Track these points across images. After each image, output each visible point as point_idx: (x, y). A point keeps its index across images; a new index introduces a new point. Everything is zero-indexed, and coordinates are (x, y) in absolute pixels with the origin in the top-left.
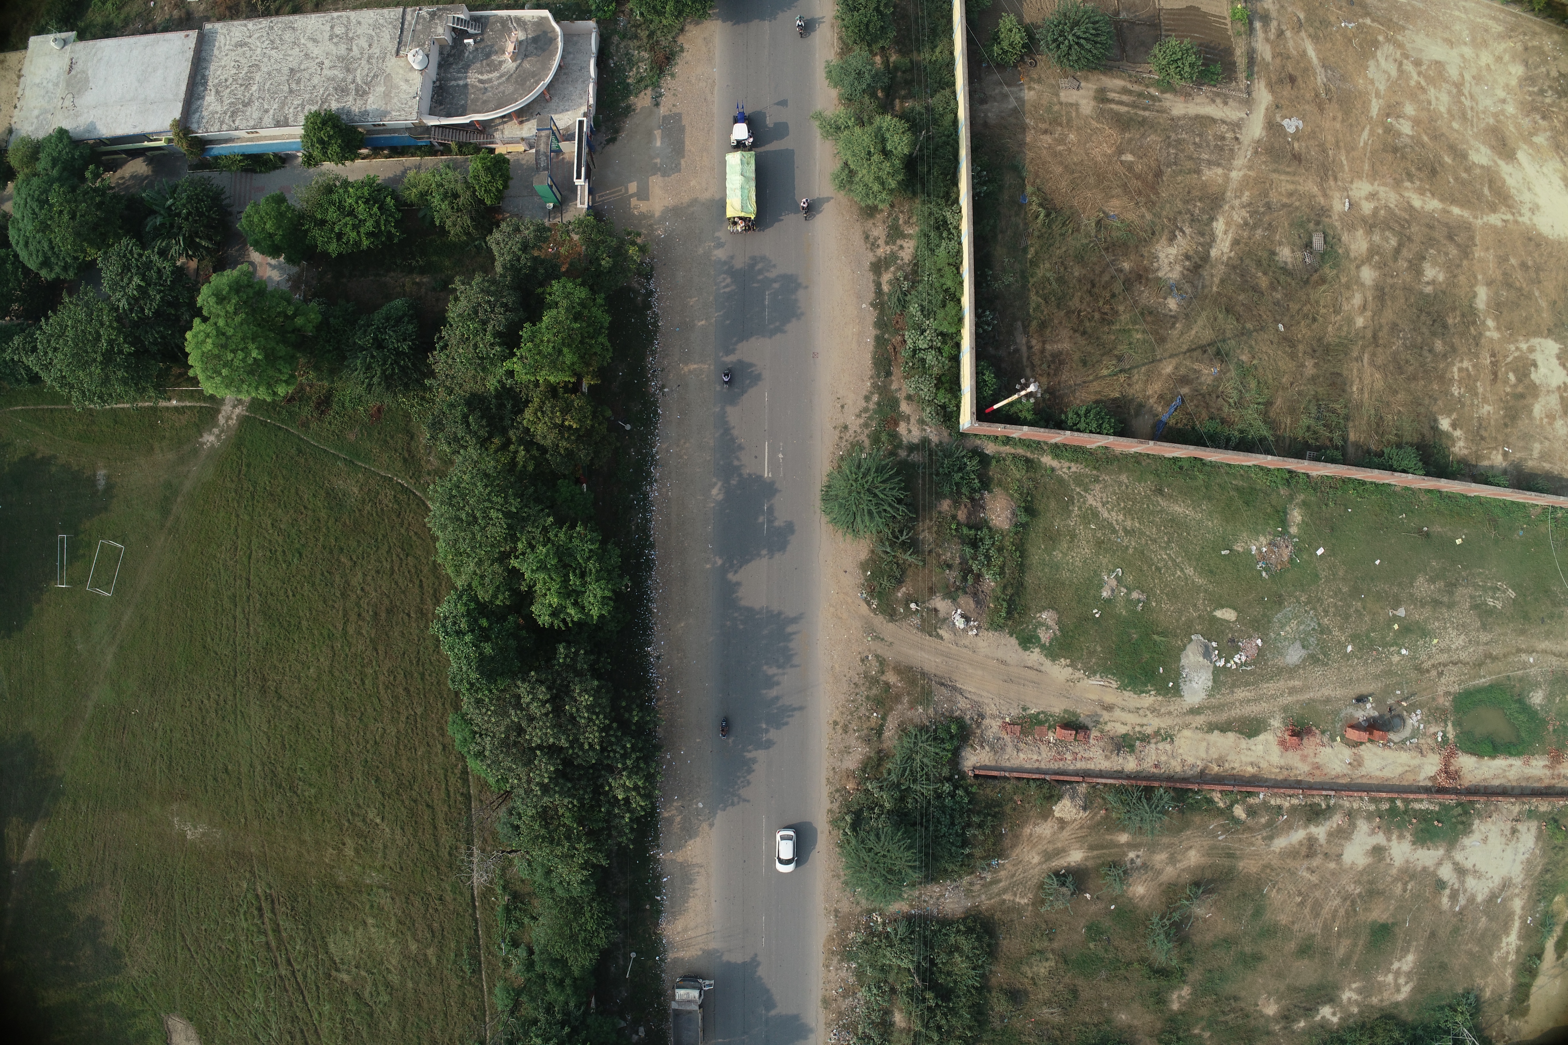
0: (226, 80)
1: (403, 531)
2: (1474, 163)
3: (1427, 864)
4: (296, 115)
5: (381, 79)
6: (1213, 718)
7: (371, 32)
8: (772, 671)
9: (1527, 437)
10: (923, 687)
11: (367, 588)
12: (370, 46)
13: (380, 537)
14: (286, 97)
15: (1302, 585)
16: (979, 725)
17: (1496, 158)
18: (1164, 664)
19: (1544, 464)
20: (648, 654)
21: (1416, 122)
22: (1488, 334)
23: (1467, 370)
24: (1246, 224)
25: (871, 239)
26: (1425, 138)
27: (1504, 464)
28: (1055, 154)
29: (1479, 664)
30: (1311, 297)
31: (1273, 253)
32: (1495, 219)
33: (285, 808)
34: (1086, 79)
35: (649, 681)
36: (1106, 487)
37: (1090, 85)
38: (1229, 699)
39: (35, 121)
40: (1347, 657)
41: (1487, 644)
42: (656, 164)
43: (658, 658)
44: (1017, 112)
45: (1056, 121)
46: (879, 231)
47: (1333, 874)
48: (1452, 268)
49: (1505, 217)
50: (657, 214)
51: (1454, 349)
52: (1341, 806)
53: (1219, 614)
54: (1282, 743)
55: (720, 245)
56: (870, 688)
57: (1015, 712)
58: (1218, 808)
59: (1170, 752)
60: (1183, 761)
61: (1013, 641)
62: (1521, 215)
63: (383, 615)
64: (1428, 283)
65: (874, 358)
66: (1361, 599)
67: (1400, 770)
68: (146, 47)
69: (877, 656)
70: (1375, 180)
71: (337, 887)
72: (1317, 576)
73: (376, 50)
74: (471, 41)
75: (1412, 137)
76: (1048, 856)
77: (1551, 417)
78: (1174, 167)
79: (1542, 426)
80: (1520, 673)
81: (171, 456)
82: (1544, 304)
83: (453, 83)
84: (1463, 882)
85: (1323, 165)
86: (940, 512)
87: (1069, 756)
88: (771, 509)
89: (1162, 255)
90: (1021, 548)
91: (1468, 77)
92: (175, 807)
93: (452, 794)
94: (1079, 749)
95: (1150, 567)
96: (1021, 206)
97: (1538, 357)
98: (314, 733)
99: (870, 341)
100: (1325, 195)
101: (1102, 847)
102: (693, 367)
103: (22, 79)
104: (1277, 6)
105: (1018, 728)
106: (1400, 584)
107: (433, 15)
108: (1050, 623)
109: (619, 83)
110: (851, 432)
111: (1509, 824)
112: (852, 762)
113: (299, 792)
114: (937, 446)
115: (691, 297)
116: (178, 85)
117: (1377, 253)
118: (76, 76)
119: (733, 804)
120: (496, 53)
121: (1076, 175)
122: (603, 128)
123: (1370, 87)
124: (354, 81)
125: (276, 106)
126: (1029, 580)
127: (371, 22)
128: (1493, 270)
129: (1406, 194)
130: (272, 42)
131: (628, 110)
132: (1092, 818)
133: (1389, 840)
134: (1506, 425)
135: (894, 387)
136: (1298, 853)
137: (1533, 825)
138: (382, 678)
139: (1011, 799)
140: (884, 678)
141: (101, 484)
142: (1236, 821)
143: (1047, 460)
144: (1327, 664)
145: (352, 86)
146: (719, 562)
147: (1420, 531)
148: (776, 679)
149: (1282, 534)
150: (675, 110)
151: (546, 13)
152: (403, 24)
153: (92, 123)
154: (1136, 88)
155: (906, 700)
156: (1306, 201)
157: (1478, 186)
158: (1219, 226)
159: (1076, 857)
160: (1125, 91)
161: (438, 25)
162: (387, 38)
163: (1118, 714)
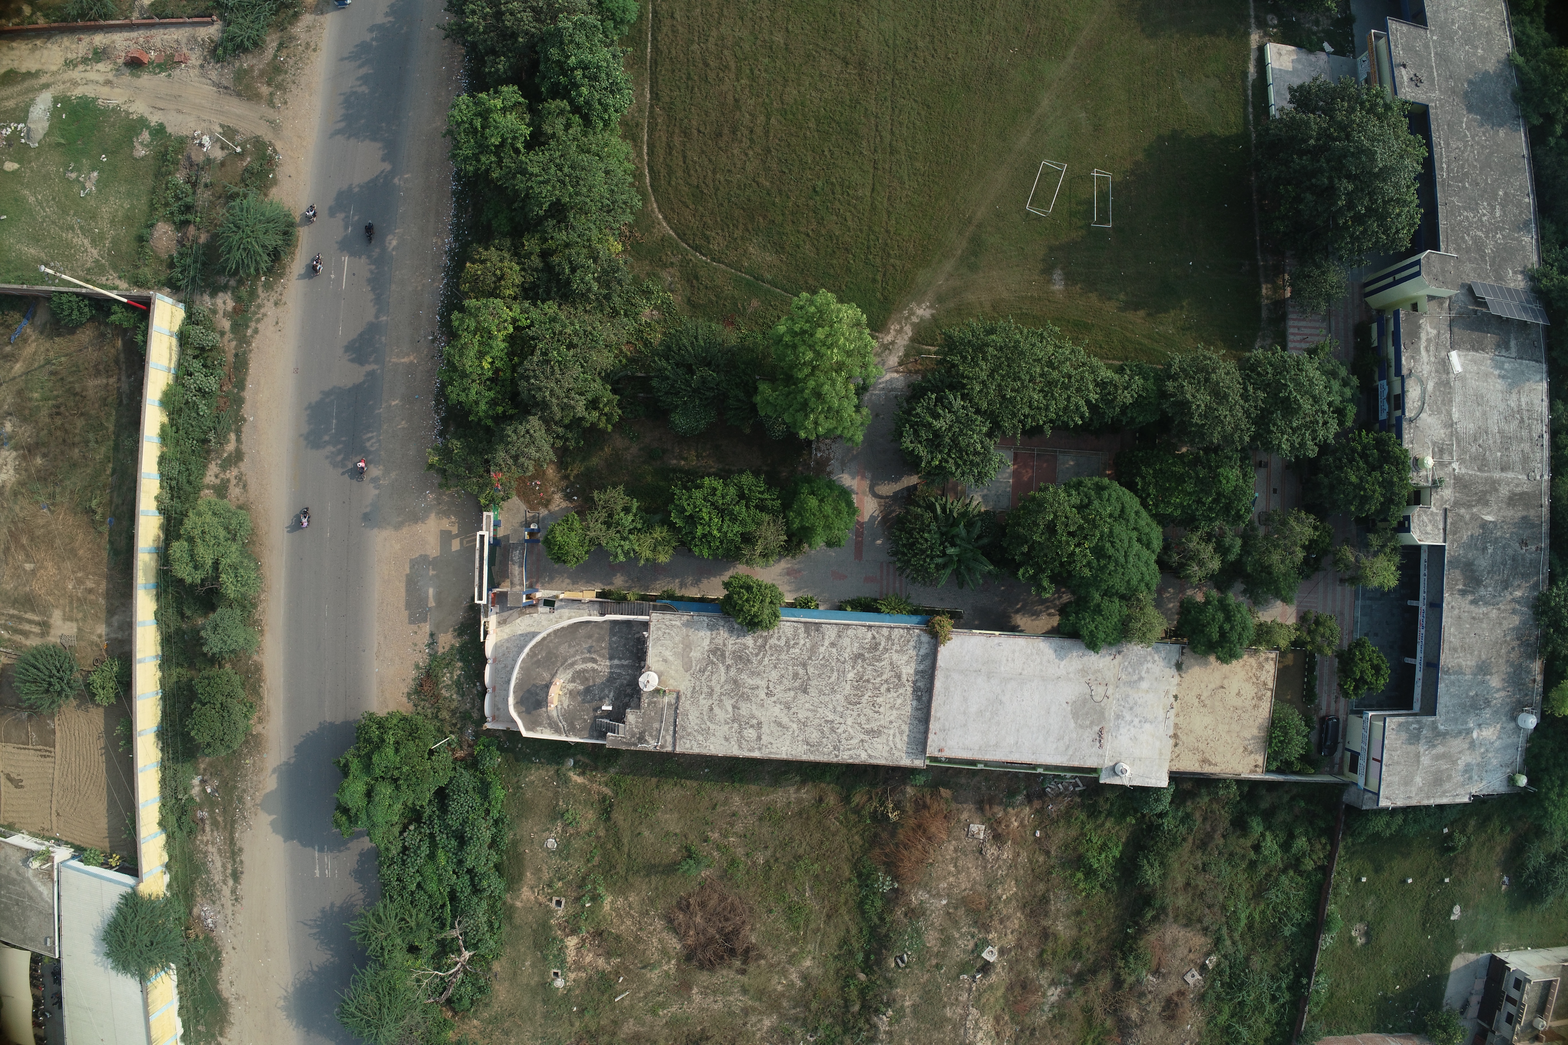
0: (888, 690)
1: (701, 209)
4: (796, 635)
5: (696, 667)
7: (712, 727)
8: (364, 89)
10: (240, 84)
11: (743, 157)
12: (711, 709)
13: (726, 204)
14: (810, 658)
16: (205, 59)
18: (61, 121)
25: (241, 485)
28: (84, 568)
34: (56, 645)
35: (469, 76)
36: (83, 265)
37: (53, 639)
39: (1143, 674)
42: (433, 569)
44: (112, 611)
45: (82, 602)
46: (234, 492)
50: (433, 515)
53: (16, 166)
55: (375, 480)
56: (283, 80)
57: (177, 73)
58: (42, 11)
59: (69, 52)
60: (61, 45)
61: (169, 130)
63: (726, 131)
65: (247, 369)
68: (997, 745)
69: (274, 107)
73: (704, 703)
74: (604, 708)
81: (970, 297)
83: (625, 663)
86: (208, 232)
87: (141, 40)
88: (346, 228)
89: (12, 472)
90: (152, 208)
94: (133, 47)
95: (60, 201)
96: (114, 514)
98: (809, 27)
99: (249, 386)
102: (406, 361)
103: (1171, 733)
107: (642, 739)
108: (139, 147)
109: (468, 662)
110: (272, 301)
112: (307, 20)
115: (403, 428)
116: (947, 689)
118: (1092, 723)
120: (579, 693)
121: (69, 547)
124: (728, 668)
125: (822, 649)
126: (150, 182)
127: (712, 739)
130: (833, 730)
131: (460, 631)
135: (234, 343)
138: (732, 76)
140: (271, 90)
141: (1057, 275)
143: (123, 285)
145: (729, 662)
146: (396, 181)
148: (359, 83)
150: (414, 627)
151: (526, 734)
153: (1062, 659)
154: (18, 638)
155: (256, 73)
160: (26, 634)
161: (637, 727)
162: (692, 717)
163: (101, 79)
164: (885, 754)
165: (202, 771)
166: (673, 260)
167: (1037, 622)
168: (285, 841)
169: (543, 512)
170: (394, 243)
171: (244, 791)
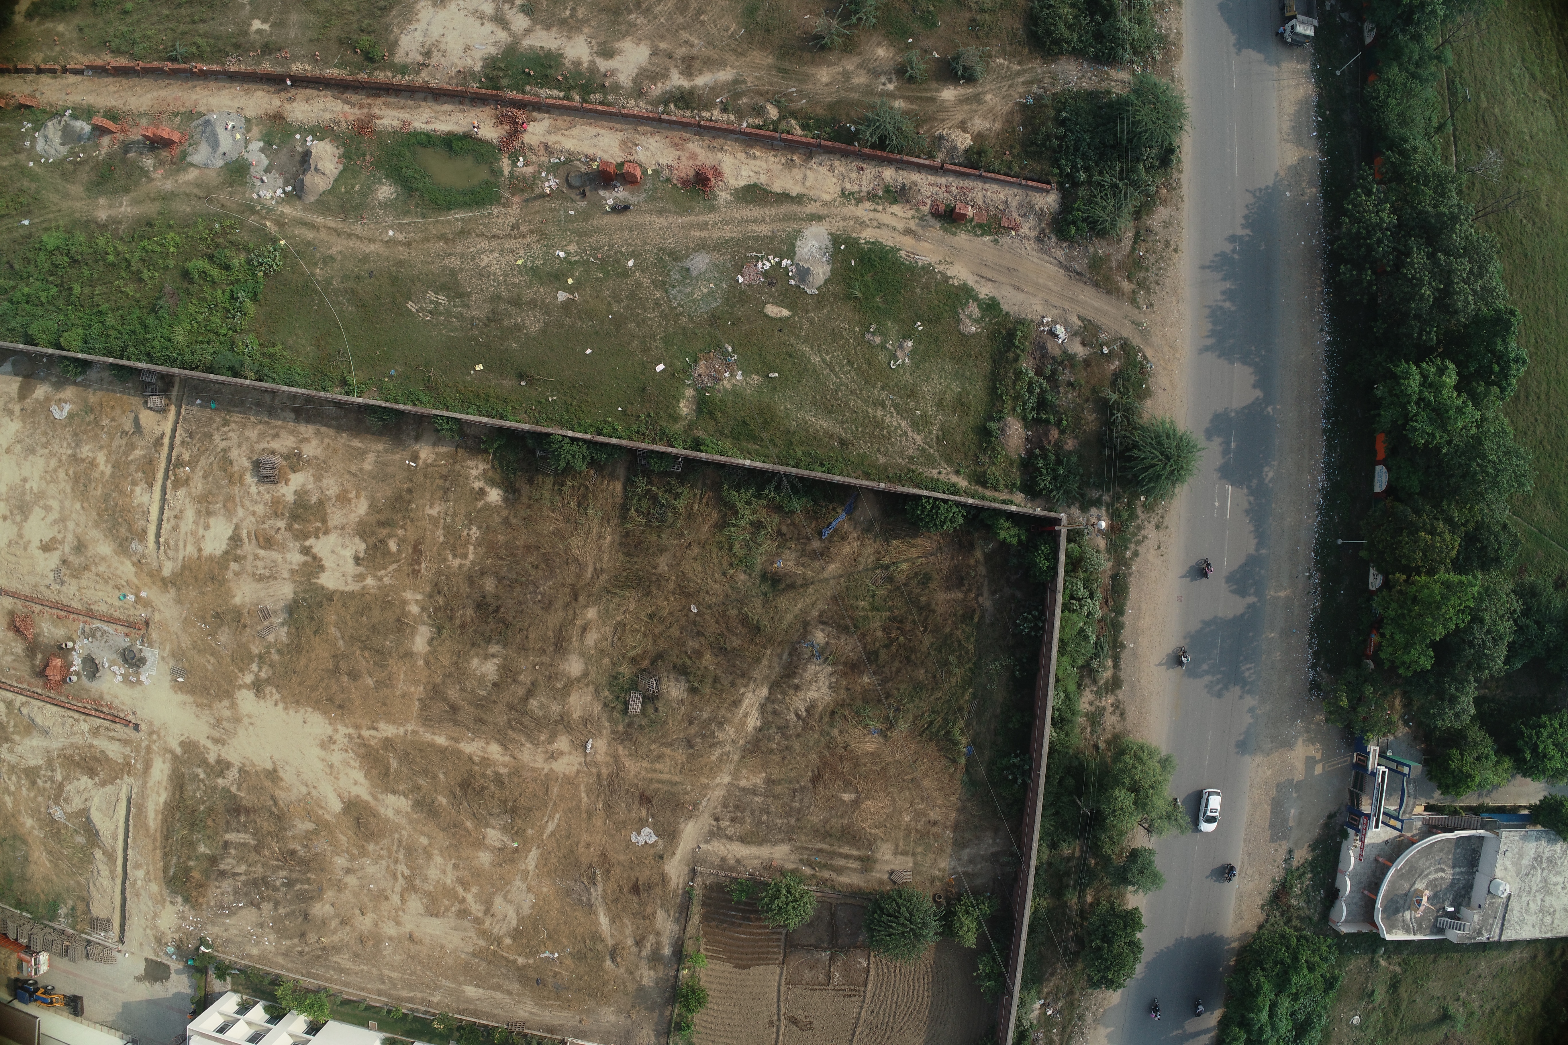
2: (406, 796)
3: (545, 32)
6: (795, 208)
7: (1526, 918)
9: (381, 476)
10: (1097, 274)
12: (1528, 904)
15: (685, 334)
16: (1042, 231)
17: (373, 803)
18: (851, 269)
19: (360, 445)
20: (1329, 333)
21: (480, 844)
22: (419, 597)
23: (455, 556)
24: (720, 724)
25: (1118, 712)
26: (469, 824)
27: (418, 447)
28: (928, 799)
29: (463, 233)
30: (650, 642)
31: (693, 690)
32: (388, 730)
34: (881, 882)
35: (1331, 310)
36: (902, 452)
37: (878, 875)
38: (778, 226)
40: (632, 255)
41: (450, 254)
42: (1297, 792)
43: (1322, 330)
44: (959, 844)
45: (922, 836)
46: (1110, 720)
47: (662, 37)
48: (458, 673)
49: (373, 733)
50: (1300, 743)
51: (470, 579)
52: (651, 104)
53: (786, 313)
54: (718, 174)
55: (1252, 709)
56: (1145, 278)
57: (1005, 240)
58: (796, 118)
59: (846, 180)
60: (832, 169)
61: (1005, 308)
62: (350, 736)
64: (493, 656)
65: (1127, 593)
66: (613, 314)
67: (575, 132)
69: (1138, 307)
70: (546, 775)
72: (665, 342)
73: (1524, 900)
74: (1447, 910)
75: (487, 825)
76: (977, 98)
77: (343, 499)
78: (797, 786)
79: (358, 489)
80: (408, 220)
82: (332, 630)
84: (498, 9)
85: (612, 791)
86: (1076, 438)
87: (955, 191)
89: (825, 690)
91: (396, 899)
94: (942, 194)
95: (859, 367)
96: (973, 744)
97: (351, 568)
99: (1129, 611)
100: (616, 757)
101: (921, 99)
102: (1282, 594)
104: (637, 974)
105: (1004, 223)
106: (562, 326)
107: (1480, 933)
108: (967, 322)
109: (1319, 873)
110: (1152, 523)
111: (434, 61)
112: (1161, 213)
114: (1073, 504)
115: (1281, 661)
117: (557, 690)
119: (1260, 190)
120: (1433, 898)
122: (1337, 828)
123: (533, 883)
124: (1543, 870)
126: (986, 366)
128: (400, 671)
129: (507, 759)
131: (1313, 847)
132: (932, 128)
133: (592, 62)
134: (410, 491)
135: (1111, 564)
136: (704, 63)
137: (399, 57)
139: (1013, 157)
140: (1133, 286)
142: (777, 104)
143: (963, 483)
144: (660, 249)
147: (530, 382)
148: (1224, 298)
149: (705, 389)
150: (1276, 846)
151: (1388, 937)
152: (1503, 925)
154: (826, 874)
155: (1114, 264)
156: (642, 750)
157: (404, 769)
158: (753, 722)
159: (949, 94)
161: (1478, 924)
165: (1044, 995)
170: (1271, 475)
171: (1087, 1008)
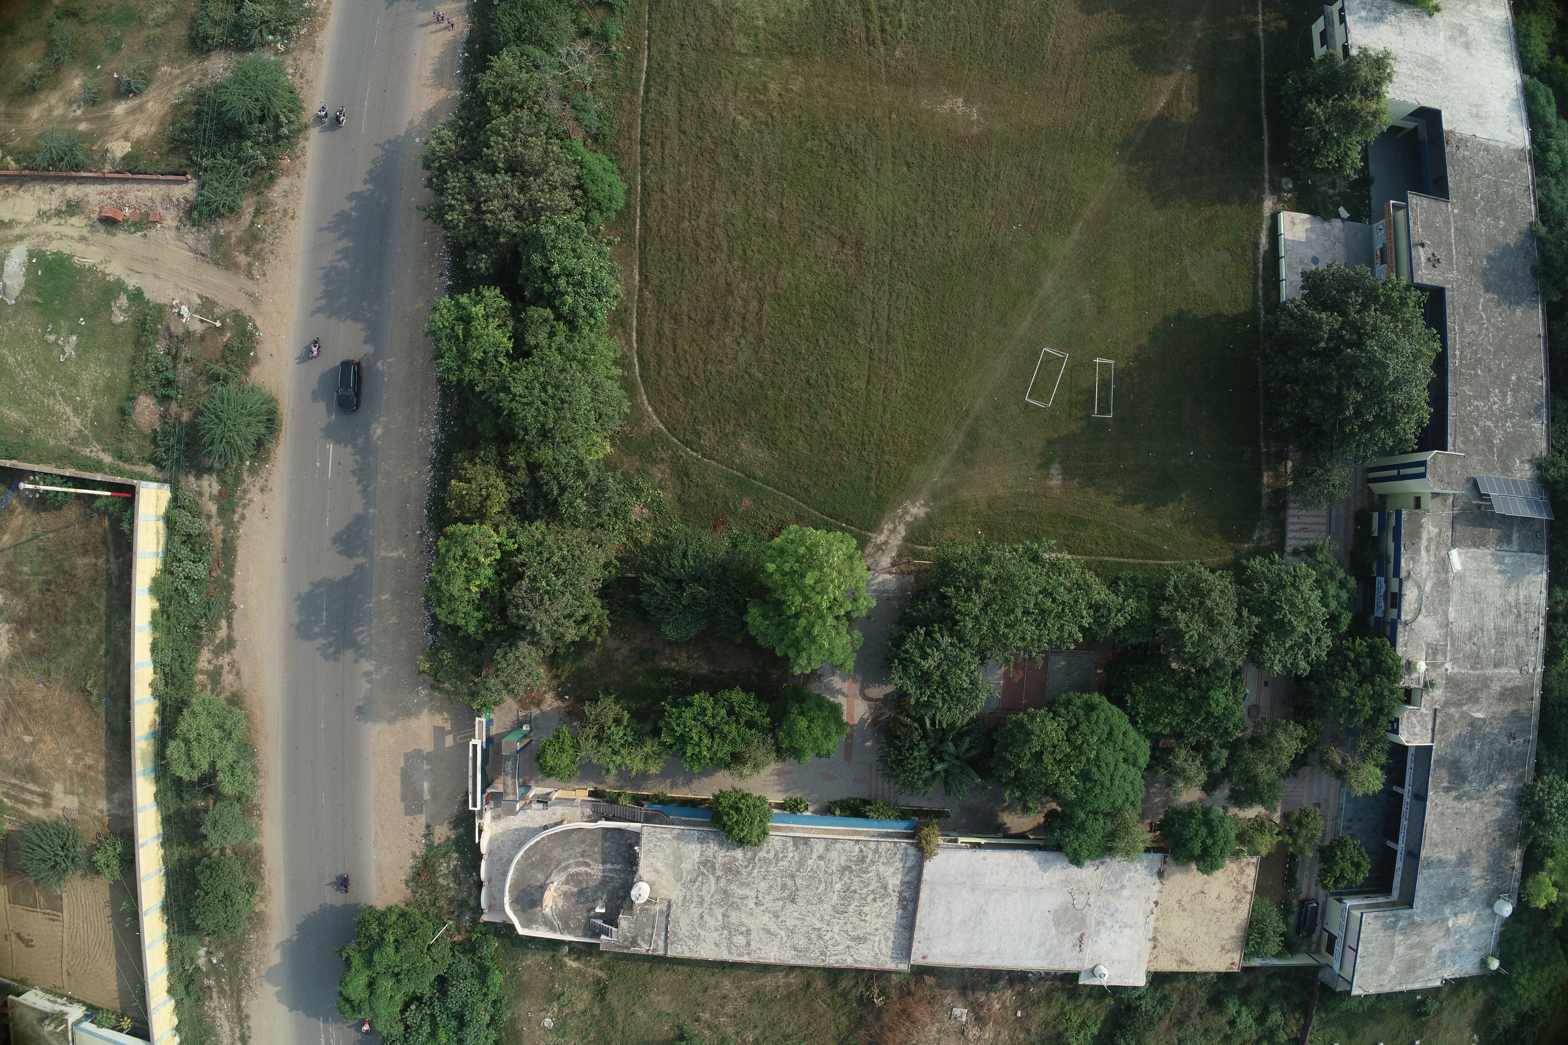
0: (875, 900)
1: (692, 402)
4: (784, 848)
5: (686, 878)
6: (8, 232)
7: (703, 933)
8: (344, 264)
10: (217, 251)
11: (735, 346)
12: (702, 917)
13: (717, 397)
14: (798, 870)
16: (181, 221)
18: (37, 278)
20: (449, 277)
25: (234, 672)
28: (83, 745)
33: (843, 129)
34: (58, 818)
35: (452, 253)
36: (66, 434)
37: (55, 811)
39: (1125, 883)
42: (428, 764)
43: (441, 275)
44: (112, 788)
46: (228, 679)
50: (425, 711)
55: (367, 674)
56: (261, 250)
57: (152, 233)
58: (12, 155)
59: (42, 202)
60: (33, 195)
61: (147, 295)
63: (717, 318)
65: (235, 556)
68: (979, 952)
69: (252, 279)
71: (792, 54)
73: (695, 911)
74: (598, 910)
76: (141, 108)
81: (966, 494)
83: (618, 867)
86: (190, 410)
87: (115, 196)
88: (330, 414)
89: (6, 644)
90: (133, 379)
92: (975, 130)
93: (659, 144)
94: (107, 202)
95: (40, 364)
96: (109, 696)
98: (804, 203)
99: (238, 573)
101: (99, 118)
102: (395, 555)
103: (1150, 936)
105: (151, 219)
107: (634, 943)
108: (117, 312)
109: (461, 854)
110: (258, 486)
112: (283, 183)
113: (825, 144)
114: (189, 472)
115: (394, 624)
116: (932, 900)
118: (1073, 929)
119: (390, 142)
120: (572, 895)
121: (66, 724)
124: (718, 879)
125: (810, 862)
126: (130, 350)
127: (703, 944)
130: (820, 937)
131: (455, 824)
132: (103, 143)
135: (221, 528)
138: (724, 256)
139: (161, 155)
140: (249, 260)
141: (1055, 469)
143: (107, 459)
145: (719, 873)
146: (380, 365)
148: (339, 257)
150: (410, 818)
151: (522, 932)
153: (1045, 871)
154: (21, 807)
155: (233, 240)
159: (120, 109)
160: (29, 804)
161: (629, 932)
162: (683, 923)
163: (76, 234)
164: (871, 959)
165: (207, 943)
166: (664, 456)
167: (1023, 820)
168: (290, 1011)
169: (535, 712)
170: (379, 431)
171: (249, 963)
